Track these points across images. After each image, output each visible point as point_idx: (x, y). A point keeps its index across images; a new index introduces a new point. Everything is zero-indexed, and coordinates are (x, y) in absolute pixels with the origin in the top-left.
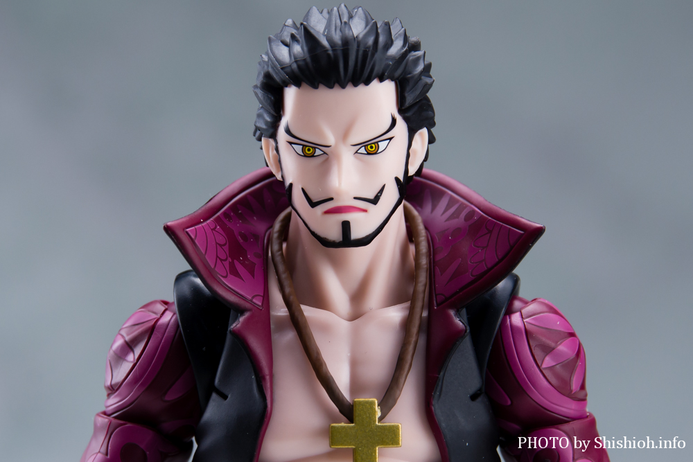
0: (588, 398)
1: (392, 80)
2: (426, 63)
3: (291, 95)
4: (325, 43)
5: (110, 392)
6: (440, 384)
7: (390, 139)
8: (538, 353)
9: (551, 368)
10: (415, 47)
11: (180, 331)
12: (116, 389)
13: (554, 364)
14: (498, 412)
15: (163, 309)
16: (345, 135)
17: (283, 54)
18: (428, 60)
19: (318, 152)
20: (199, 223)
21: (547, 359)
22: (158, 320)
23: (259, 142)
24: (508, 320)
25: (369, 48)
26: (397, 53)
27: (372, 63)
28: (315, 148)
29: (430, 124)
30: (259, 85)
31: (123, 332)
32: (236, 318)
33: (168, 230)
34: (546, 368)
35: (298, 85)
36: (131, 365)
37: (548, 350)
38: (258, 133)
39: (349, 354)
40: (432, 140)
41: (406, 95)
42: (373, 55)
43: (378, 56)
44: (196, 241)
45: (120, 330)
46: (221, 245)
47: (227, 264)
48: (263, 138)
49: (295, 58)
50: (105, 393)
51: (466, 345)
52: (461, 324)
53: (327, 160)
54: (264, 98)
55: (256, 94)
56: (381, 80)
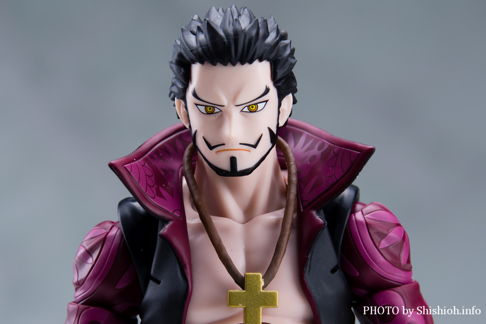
0: (413, 269)
1: (268, 61)
2: (291, 48)
3: (196, 69)
4: (222, 33)
5: (77, 286)
6: (309, 262)
7: (266, 101)
8: (376, 237)
9: (386, 249)
10: (284, 37)
11: (124, 239)
12: (81, 284)
13: (388, 245)
14: (351, 281)
15: (111, 225)
16: (235, 98)
17: (192, 40)
18: (293, 46)
19: (217, 110)
20: (133, 161)
21: (383, 242)
22: (108, 233)
23: (173, 101)
24: (354, 217)
25: (252, 37)
26: (272, 41)
27: (254, 49)
28: (214, 107)
29: (294, 91)
30: (174, 61)
31: (84, 244)
32: (163, 226)
33: (112, 166)
34: (382, 249)
35: (202, 62)
36: (91, 266)
37: (383, 236)
38: (172, 95)
39: (244, 247)
40: (295, 102)
41: (278, 71)
42: (255, 43)
43: (258, 43)
44: (132, 173)
45: (82, 243)
46: (149, 177)
47: (154, 189)
48: (176, 99)
49: (200, 44)
50: (74, 288)
51: (325, 234)
52: (321, 220)
53: (221, 116)
54: (178, 71)
55: (171, 68)
56: (261, 60)
